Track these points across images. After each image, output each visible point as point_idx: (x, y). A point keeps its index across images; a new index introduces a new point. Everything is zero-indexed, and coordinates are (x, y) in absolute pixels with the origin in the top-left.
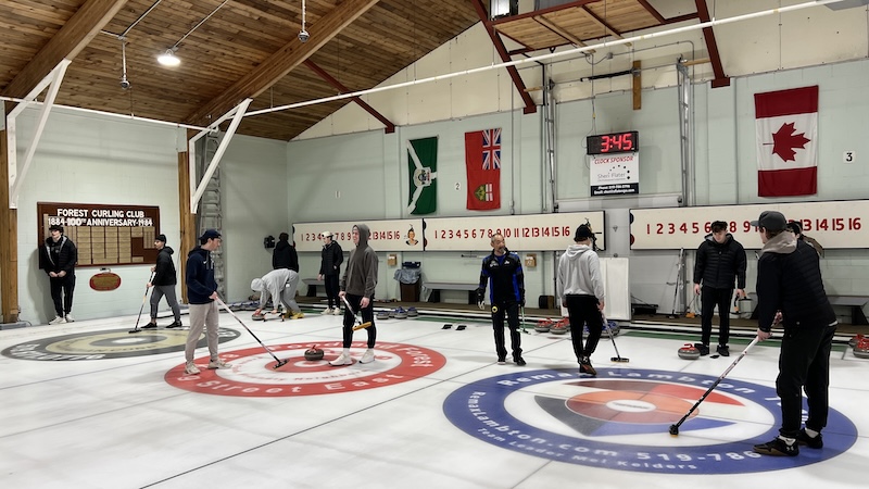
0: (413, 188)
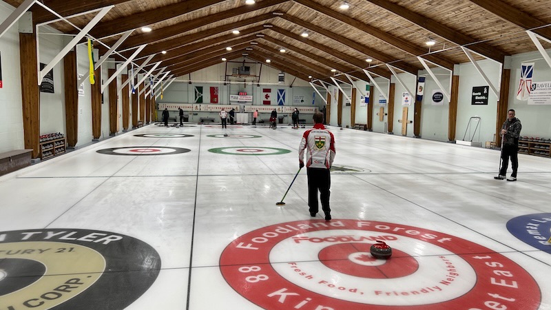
0: (196, 97)
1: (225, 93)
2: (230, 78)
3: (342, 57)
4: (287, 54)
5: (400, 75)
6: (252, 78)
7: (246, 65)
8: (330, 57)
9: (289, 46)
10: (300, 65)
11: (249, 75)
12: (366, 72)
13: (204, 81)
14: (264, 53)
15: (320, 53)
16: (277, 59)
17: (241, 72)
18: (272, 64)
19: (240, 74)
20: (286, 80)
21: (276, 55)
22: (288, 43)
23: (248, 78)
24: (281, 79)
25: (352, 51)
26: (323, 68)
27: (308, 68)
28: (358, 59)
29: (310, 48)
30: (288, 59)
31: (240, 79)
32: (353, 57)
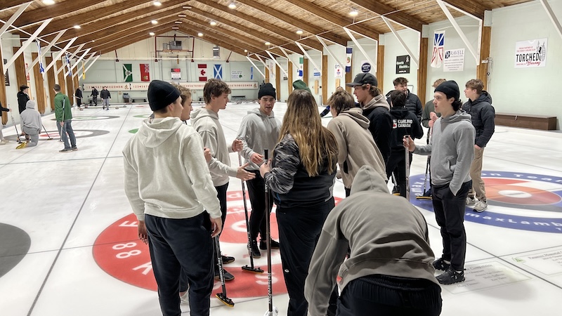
1: (157, 70)
2: (161, 53)
3: (274, 29)
4: (219, 27)
5: (331, 47)
6: (185, 54)
7: (177, 39)
8: (262, 29)
9: (218, 18)
10: (234, 38)
11: (181, 50)
12: (298, 44)
13: (132, 58)
14: (194, 26)
15: (251, 25)
16: (209, 32)
17: (173, 47)
18: (205, 38)
19: (171, 50)
20: (221, 54)
21: (208, 29)
22: (218, 15)
23: (180, 54)
24: (216, 54)
25: (282, 23)
26: (257, 41)
27: (243, 42)
28: (289, 31)
29: (240, 20)
30: (220, 33)
31: (173, 55)
32: (284, 29)
